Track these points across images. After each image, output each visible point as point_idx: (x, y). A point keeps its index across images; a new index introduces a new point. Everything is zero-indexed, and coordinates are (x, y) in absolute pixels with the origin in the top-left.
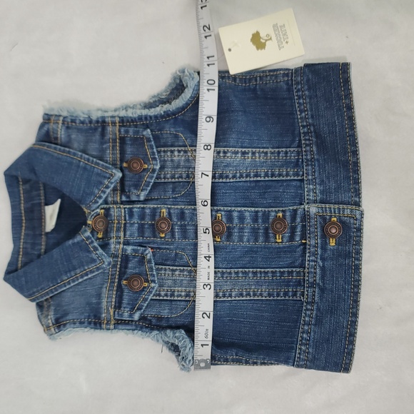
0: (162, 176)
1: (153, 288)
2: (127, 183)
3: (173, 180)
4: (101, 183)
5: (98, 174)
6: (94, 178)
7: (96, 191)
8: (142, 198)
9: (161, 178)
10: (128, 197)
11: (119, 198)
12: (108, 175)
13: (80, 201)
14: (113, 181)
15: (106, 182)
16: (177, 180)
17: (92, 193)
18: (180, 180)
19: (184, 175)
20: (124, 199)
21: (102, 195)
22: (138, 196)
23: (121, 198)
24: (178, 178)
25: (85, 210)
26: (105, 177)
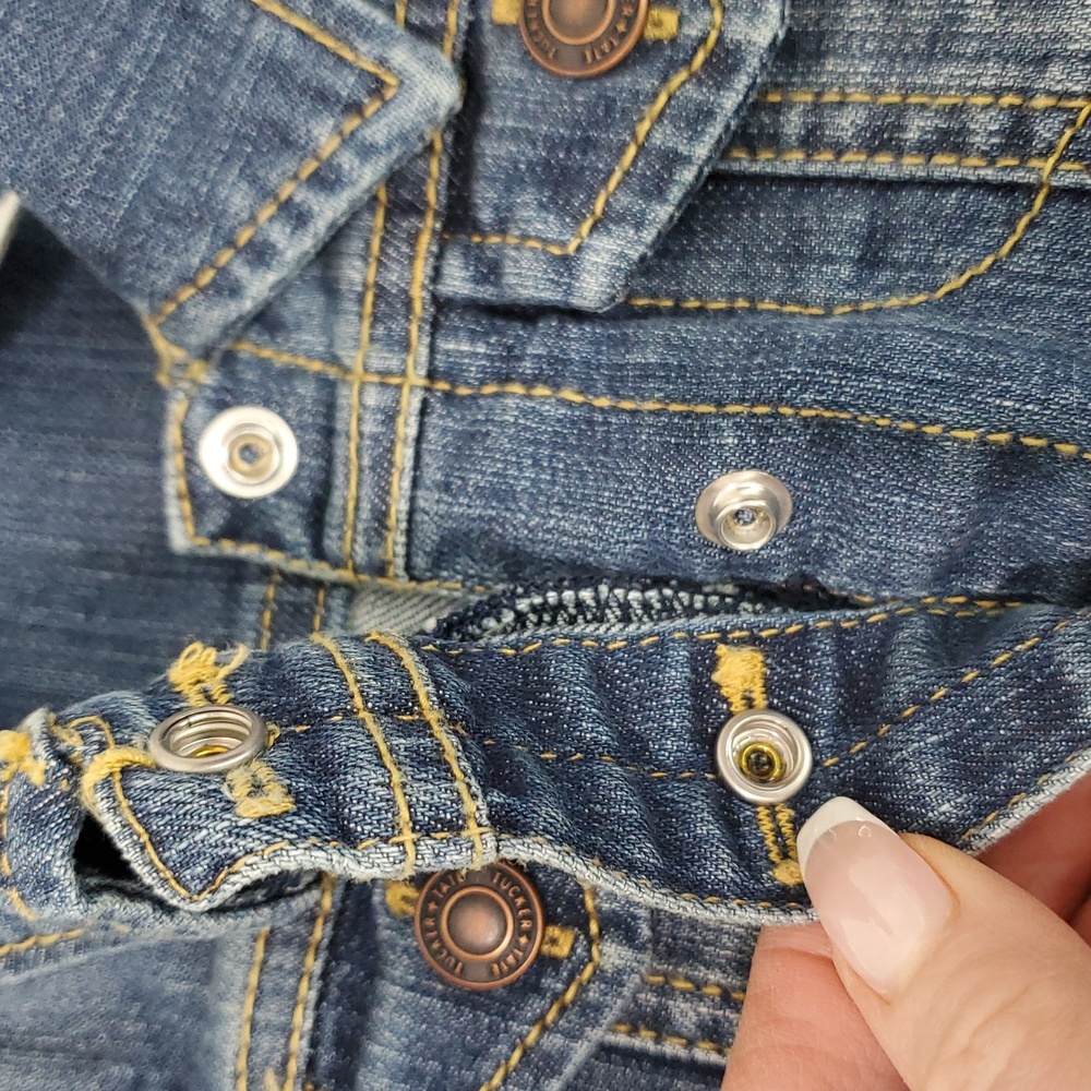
0: (793, 124)
1: (614, 981)
2: (492, 151)
3: (883, 166)
4: (285, 140)
5: (275, 69)
6: (237, 94)
7: (238, 199)
8: (591, 289)
9: (775, 141)
10: (489, 270)
11: (422, 270)
12: (345, 85)
13: (113, 264)
14: (378, 133)
15: (324, 134)
16: (912, 165)
17: (204, 214)
18: (945, 165)
19: (985, 125)
20: (458, 281)
21: (278, 234)
22: (566, 265)
23: (437, 275)
24: (926, 149)
25: (161, 345)
26: (323, 98)
